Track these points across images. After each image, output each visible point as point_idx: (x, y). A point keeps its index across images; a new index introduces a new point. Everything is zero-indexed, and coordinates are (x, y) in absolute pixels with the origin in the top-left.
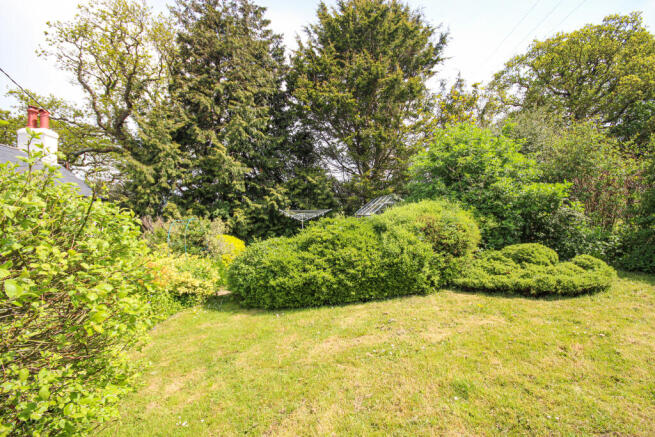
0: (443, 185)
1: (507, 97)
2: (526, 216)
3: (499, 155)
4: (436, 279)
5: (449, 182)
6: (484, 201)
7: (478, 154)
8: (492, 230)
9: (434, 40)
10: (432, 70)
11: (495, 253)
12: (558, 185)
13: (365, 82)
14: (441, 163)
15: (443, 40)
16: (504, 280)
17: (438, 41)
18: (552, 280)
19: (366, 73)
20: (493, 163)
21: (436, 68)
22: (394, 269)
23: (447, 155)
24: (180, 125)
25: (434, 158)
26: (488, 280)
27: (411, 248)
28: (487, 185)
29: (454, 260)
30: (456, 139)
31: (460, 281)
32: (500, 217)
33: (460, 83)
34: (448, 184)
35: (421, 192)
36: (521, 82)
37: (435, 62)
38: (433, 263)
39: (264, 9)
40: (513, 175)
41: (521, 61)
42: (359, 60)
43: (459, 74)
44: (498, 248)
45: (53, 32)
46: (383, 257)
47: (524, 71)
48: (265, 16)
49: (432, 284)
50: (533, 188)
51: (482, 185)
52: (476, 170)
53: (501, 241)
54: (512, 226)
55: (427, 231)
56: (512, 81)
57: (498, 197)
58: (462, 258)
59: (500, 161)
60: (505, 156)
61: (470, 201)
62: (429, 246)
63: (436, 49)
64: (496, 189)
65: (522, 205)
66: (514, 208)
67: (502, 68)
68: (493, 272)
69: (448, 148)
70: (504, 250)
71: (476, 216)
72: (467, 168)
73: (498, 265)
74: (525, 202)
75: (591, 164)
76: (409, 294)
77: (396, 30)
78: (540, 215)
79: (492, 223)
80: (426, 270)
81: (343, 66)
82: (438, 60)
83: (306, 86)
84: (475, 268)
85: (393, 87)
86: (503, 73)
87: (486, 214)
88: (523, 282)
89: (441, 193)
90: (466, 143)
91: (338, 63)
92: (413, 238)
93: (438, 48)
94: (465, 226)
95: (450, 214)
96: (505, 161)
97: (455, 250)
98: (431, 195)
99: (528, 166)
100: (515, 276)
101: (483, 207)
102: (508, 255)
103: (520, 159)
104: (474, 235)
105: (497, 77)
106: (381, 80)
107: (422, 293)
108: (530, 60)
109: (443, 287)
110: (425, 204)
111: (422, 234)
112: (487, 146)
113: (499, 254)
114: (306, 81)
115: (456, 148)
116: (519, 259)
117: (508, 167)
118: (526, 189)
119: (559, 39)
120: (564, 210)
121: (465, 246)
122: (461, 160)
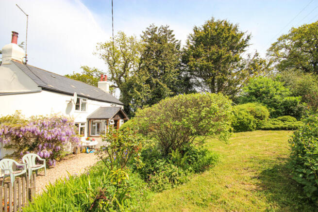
0: (255, 98)
1: (279, 53)
2: (286, 108)
3: (275, 87)
4: (255, 126)
5: (257, 96)
6: (270, 103)
7: (268, 87)
8: (273, 112)
9: (245, 37)
10: (244, 50)
11: (275, 119)
12: (297, 97)
13: (215, 58)
14: (254, 91)
15: (248, 38)
16: (278, 126)
17: (246, 38)
18: (293, 125)
19: (216, 54)
20: (273, 90)
21: (245, 49)
22: (242, 124)
23: (256, 88)
24: (148, 78)
25: (250, 89)
26: (273, 127)
27: (247, 117)
28: (271, 98)
29: (261, 121)
30: (258, 82)
31: (263, 127)
32: (276, 108)
33: (257, 55)
34: (256, 98)
35: (247, 100)
36: (287, 47)
37: (245, 46)
38: (254, 122)
39: (172, 31)
40: (280, 94)
41: (286, 37)
42: (214, 49)
43: (256, 51)
44: (276, 118)
45: (99, 46)
46: (237, 120)
47: (288, 42)
48: (173, 34)
49: (254, 128)
50: (288, 98)
51: (269, 98)
52: (267, 93)
53: (277, 116)
54: (281, 111)
55: (251, 112)
56: (282, 47)
57: (275, 102)
58: (263, 120)
59: (275, 90)
60: (277, 88)
61: (265, 103)
62: (252, 116)
63: (245, 41)
64: (274, 99)
65: (284, 104)
66: (281, 105)
67: (276, 41)
68: (274, 124)
69: (256, 85)
70: (278, 118)
71: (268, 108)
72: (263, 92)
73: (276, 122)
74: (285, 103)
75: (310, 90)
76: (246, 131)
77: (229, 36)
78: (291, 107)
79: (273, 110)
80: (252, 123)
81: (206, 52)
82: (246, 45)
83: (193, 61)
84: (268, 123)
85: (228, 59)
86: (277, 43)
87: (271, 107)
88: (284, 126)
89: (254, 101)
90: (262, 83)
91: (205, 51)
92: (247, 114)
93: (246, 40)
94: (264, 111)
95: (258, 107)
96: (277, 90)
97: (261, 118)
98: (250, 101)
99: (286, 91)
100: (281, 124)
101: (270, 105)
102: (279, 119)
103: (283, 89)
104: (268, 114)
105: (274, 45)
106: (223, 57)
107: (251, 130)
108: (291, 37)
109: (257, 129)
110: (249, 104)
111: (249, 113)
112: (270, 85)
113: (276, 119)
114: (193, 59)
115: (259, 86)
116: (283, 121)
117: (279, 92)
118: (285, 99)
119: (305, 27)
120: (299, 105)
121: (264, 117)
122: (261, 90)
